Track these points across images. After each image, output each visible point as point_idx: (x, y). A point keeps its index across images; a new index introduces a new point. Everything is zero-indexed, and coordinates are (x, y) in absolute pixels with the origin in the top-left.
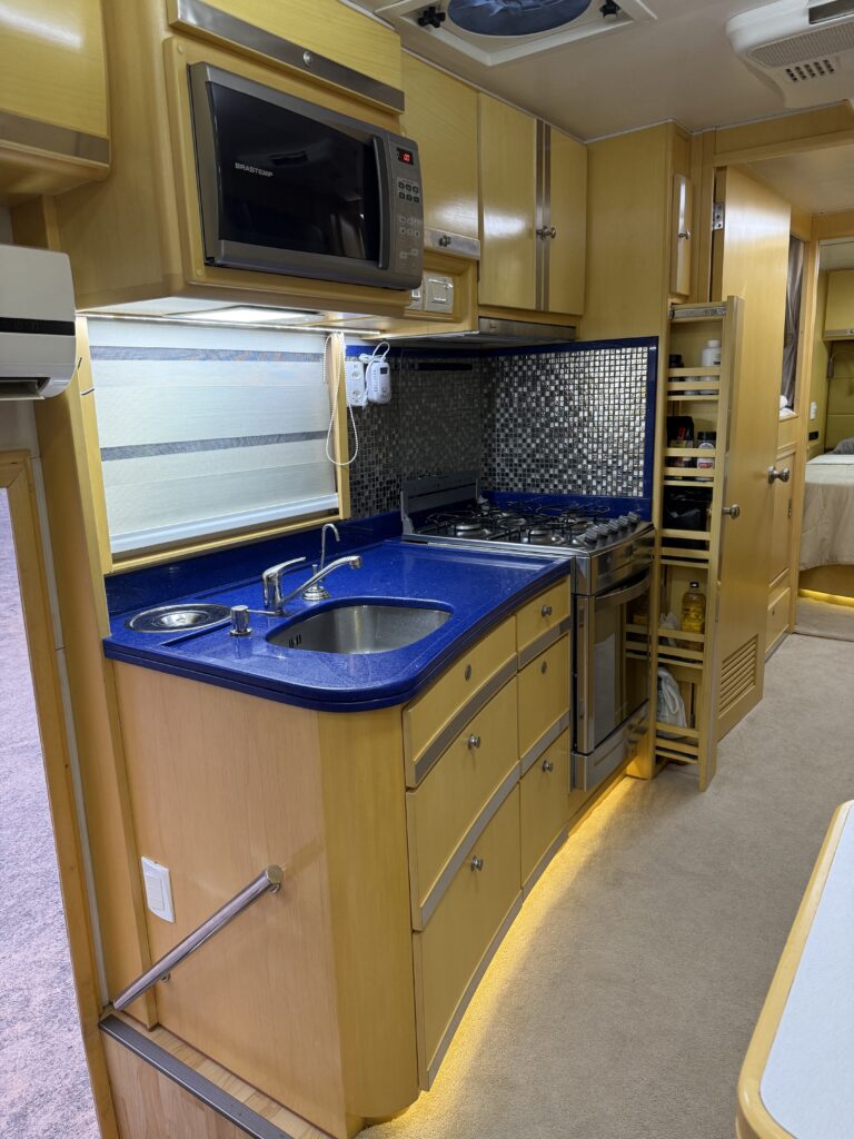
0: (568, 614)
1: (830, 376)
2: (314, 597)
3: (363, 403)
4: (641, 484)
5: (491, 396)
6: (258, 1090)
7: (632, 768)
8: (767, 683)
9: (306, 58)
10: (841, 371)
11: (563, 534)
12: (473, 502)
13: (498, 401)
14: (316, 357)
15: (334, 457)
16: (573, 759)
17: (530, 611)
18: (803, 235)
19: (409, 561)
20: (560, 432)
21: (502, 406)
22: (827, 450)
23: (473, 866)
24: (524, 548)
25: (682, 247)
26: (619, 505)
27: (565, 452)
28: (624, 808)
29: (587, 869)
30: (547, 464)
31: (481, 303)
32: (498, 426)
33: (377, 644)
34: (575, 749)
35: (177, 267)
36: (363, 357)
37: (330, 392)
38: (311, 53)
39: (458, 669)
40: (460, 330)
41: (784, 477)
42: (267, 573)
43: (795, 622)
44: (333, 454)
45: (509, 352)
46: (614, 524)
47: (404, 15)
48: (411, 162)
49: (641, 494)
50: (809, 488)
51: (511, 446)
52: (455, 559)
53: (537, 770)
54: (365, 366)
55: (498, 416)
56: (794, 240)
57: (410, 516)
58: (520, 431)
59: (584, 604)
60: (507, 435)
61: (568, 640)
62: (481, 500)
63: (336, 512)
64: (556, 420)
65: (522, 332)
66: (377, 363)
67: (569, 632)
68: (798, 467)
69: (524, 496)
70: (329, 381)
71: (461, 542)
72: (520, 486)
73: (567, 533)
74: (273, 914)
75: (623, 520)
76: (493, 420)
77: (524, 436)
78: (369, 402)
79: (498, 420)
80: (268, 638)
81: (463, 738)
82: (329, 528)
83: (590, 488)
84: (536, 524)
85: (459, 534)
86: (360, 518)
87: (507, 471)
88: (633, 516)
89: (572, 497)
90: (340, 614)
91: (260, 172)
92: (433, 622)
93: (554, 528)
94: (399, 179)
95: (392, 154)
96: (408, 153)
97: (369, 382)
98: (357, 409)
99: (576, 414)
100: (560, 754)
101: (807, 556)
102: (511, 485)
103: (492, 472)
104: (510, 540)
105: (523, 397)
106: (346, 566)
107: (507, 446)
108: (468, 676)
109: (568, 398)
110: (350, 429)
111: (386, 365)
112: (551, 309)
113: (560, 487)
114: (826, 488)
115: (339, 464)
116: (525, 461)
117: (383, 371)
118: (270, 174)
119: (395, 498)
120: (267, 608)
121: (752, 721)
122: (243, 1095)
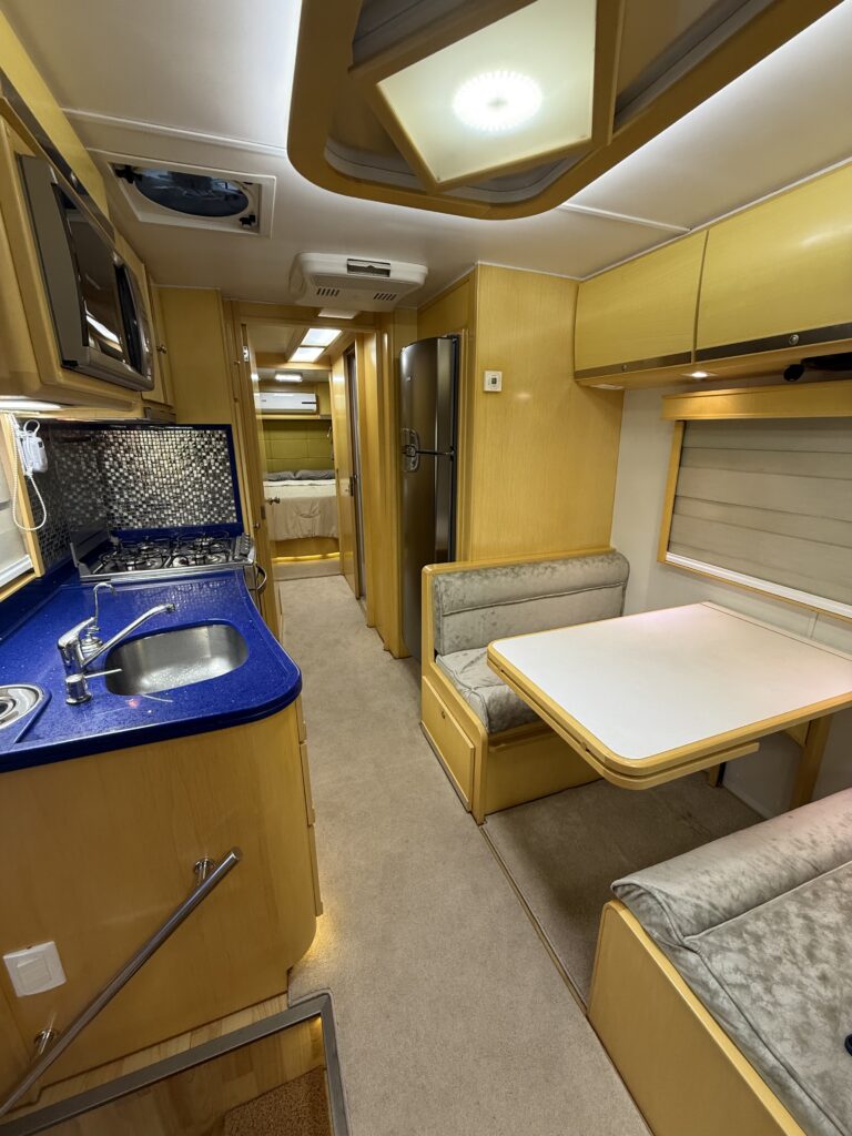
4: (234, 515)
5: (100, 460)
9: (73, 178)
13: (107, 463)
15: (23, 524)
21: (111, 467)
30: (161, 508)
32: (110, 482)
36: (19, 433)
42: (66, 641)
44: (22, 521)
49: (235, 521)
51: (126, 497)
55: (109, 474)
57: (82, 560)
60: (120, 489)
62: (113, 539)
63: (31, 571)
66: (31, 438)
71: (140, 574)
72: (140, 524)
76: (106, 478)
77: (137, 489)
78: (34, 471)
79: (110, 478)
87: (125, 514)
102: (131, 524)
103: (112, 517)
105: (130, 461)
107: (122, 496)
113: (175, 522)
115: (29, 529)
116: (141, 506)
117: (40, 444)
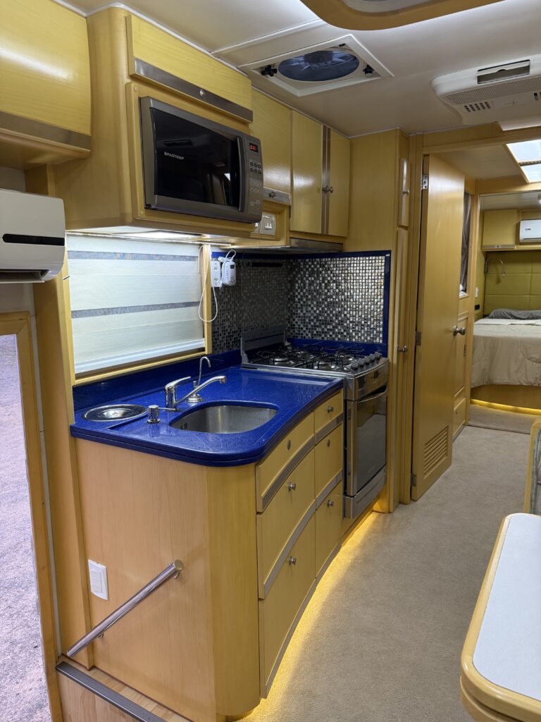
0: (342, 411)
1: (486, 272)
2: (193, 401)
3: (220, 285)
4: (381, 336)
6: (159, 704)
7: (376, 506)
8: (454, 455)
9: (201, 93)
10: (492, 269)
11: (337, 364)
12: (282, 344)
13: (297, 285)
14: (193, 258)
15: (202, 317)
16: (344, 499)
17: (322, 409)
18: (471, 192)
19: (245, 378)
20: (333, 304)
21: (299, 288)
22: (485, 316)
23: (290, 562)
24: (315, 372)
25: (405, 199)
26: (368, 348)
27: (337, 316)
28: (373, 531)
29: (352, 567)
30: (326, 323)
31: (291, 229)
32: (296, 299)
33: (231, 429)
34: (345, 493)
35: (129, 209)
36: (220, 259)
37: (201, 279)
38: (204, 91)
39: (284, 443)
40: (279, 245)
41: (463, 332)
42: (168, 386)
43: (469, 418)
44: (203, 315)
45: (304, 256)
46: (367, 359)
47: (255, 69)
48: (257, 151)
49: (381, 341)
50: (476, 338)
52: (274, 379)
53: (324, 506)
54: (221, 264)
55: (296, 294)
56: (466, 194)
57: (246, 352)
58: (309, 303)
59: (351, 406)
61: (342, 427)
62: (287, 344)
63: (203, 349)
64: (331, 297)
65: (313, 246)
66: (229, 262)
67: (343, 422)
68: (469, 326)
69: (311, 341)
70: (200, 273)
71: (278, 369)
73: (341, 364)
74: (174, 591)
75: (372, 356)
76: (294, 296)
78: (223, 284)
80: (171, 424)
81: (286, 484)
82: (205, 360)
83: (351, 337)
84: (322, 359)
85: (276, 363)
86: (216, 353)
88: (377, 354)
89: (340, 342)
90: (210, 410)
91: (177, 157)
92: (266, 416)
93: (332, 361)
94: (251, 161)
95: (247, 147)
96: (256, 147)
97: (224, 273)
98: (217, 289)
99: (343, 294)
100: (337, 496)
101: (475, 379)
103: (293, 327)
104: (307, 368)
105: (311, 283)
106: (217, 382)
108: (289, 447)
109: (338, 285)
110: (213, 300)
111: (233, 263)
112: (330, 234)
114: (485, 338)
115: (205, 321)
116: (312, 320)
117: (232, 267)
118: (183, 158)
119: (237, 341)
120: (167, 407)
121: (446, 478)
122: (150, 707)
